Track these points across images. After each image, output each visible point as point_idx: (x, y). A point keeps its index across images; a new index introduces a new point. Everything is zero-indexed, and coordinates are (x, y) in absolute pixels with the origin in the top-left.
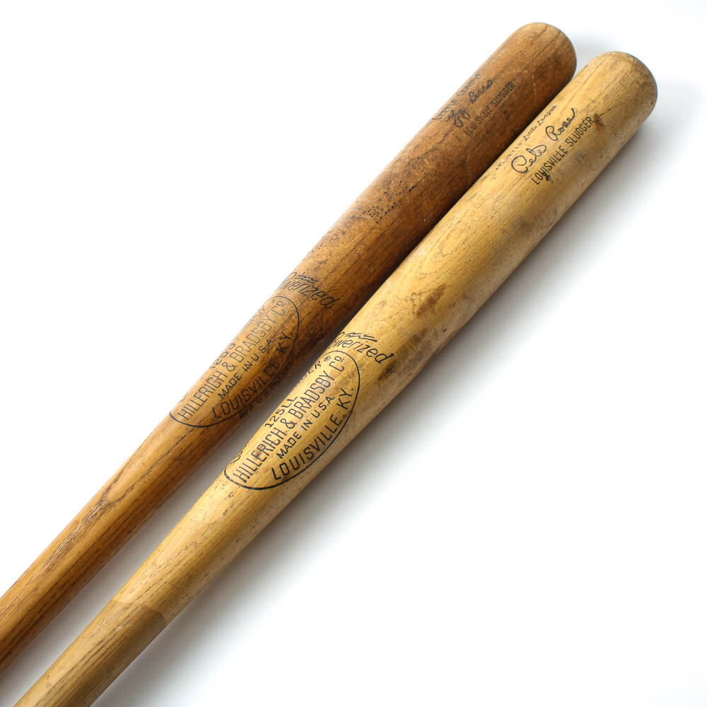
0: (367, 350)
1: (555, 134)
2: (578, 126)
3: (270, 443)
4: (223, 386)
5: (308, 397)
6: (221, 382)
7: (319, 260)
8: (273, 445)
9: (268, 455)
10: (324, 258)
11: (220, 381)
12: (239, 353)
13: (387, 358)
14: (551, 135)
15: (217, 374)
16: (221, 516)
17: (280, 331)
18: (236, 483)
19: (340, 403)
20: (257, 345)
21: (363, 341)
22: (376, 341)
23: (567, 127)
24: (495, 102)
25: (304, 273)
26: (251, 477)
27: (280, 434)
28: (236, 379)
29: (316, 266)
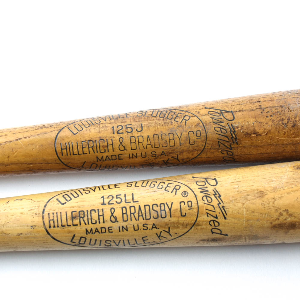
0: (213, 218)
3: (89, 217)
4: (105, 155)
5: (143, 211)
6: (106, 151)
7: (257, 129)
8: (90, 221)
9: (80, 224)
10: (260, 131)
11: (106, 149)
12: (137, 142)
13: (221, 234)
15: (110, 143)
16: (16, 235)
17: (177, 153)
18: (44, 222)
19: (159, 234)
20: (154, 149)
21: (217, 210)
22: (225, 218)
25: (238, 127)
26: (56, 229)
27: (101, 218)
28: (117, 157)
29: (249, 132)
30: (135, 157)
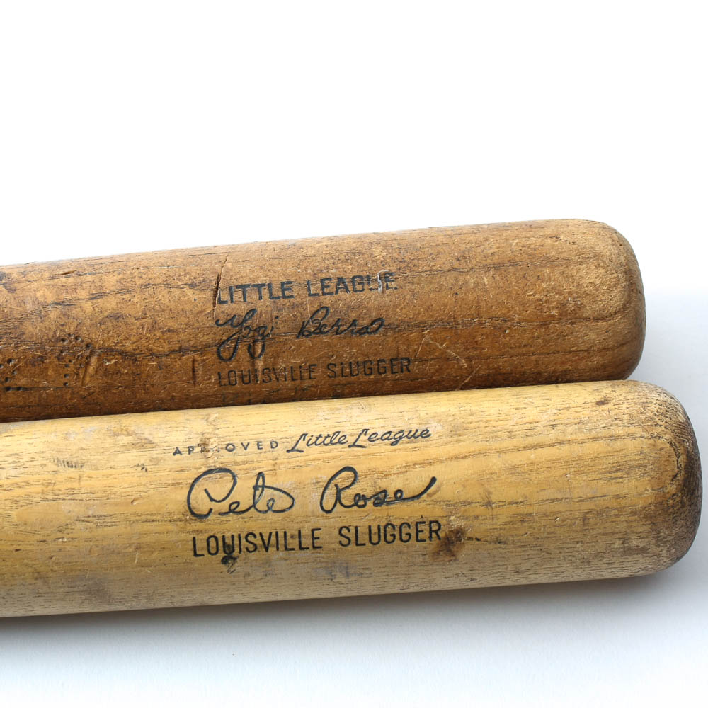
1: (338, 498)
2: (397, 523)
14: (331, 491)
23: (375, 505)
24: (337, 369)
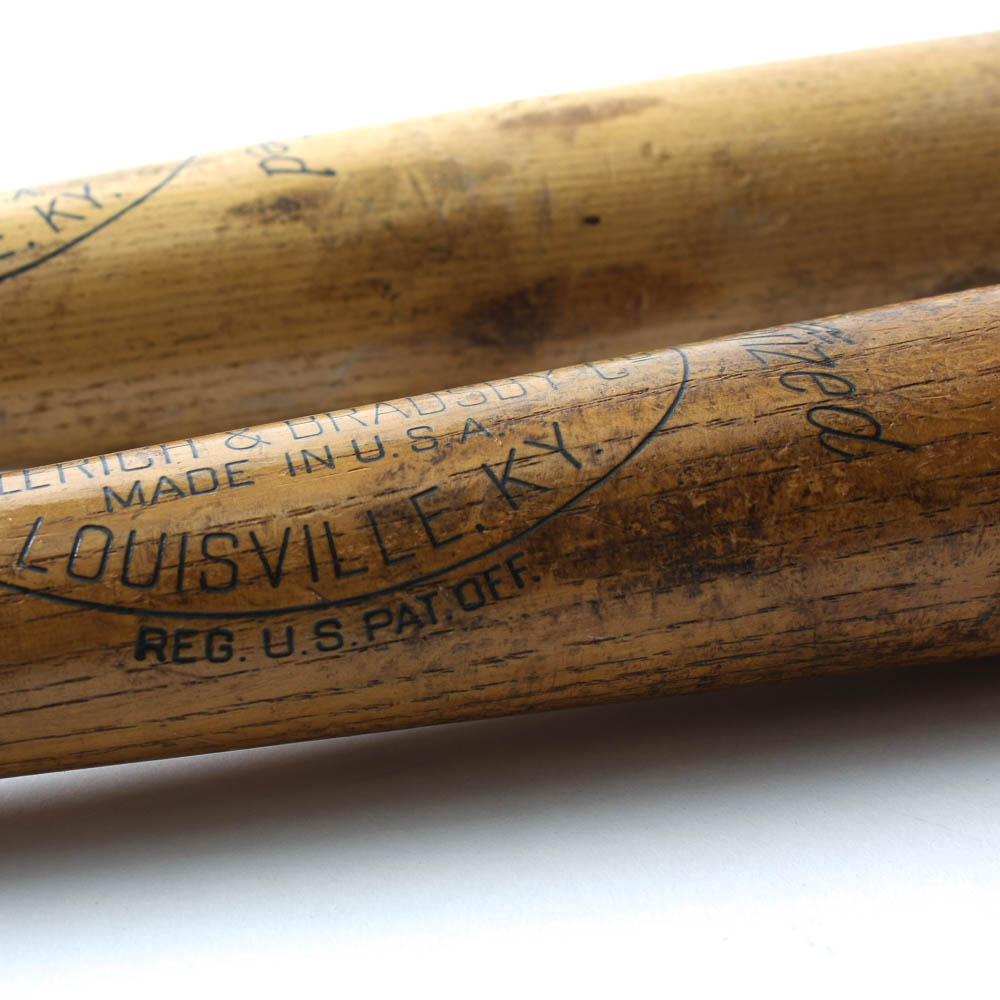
28: (222, 475)
30: (323, 462)
